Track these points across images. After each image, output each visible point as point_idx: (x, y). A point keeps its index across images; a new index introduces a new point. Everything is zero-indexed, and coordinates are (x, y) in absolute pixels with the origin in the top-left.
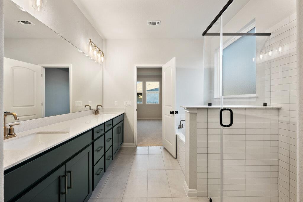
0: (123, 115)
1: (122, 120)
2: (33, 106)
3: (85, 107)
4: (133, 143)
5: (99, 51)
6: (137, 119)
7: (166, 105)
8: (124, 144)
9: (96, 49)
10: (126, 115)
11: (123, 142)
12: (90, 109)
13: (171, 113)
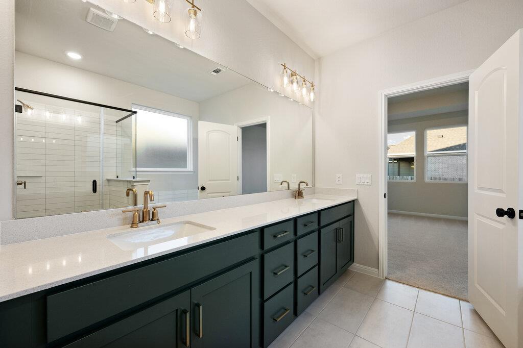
0: (353, 203)
1: (351, 212)
2: (228, 180)
3: (281, 184)
4: (376, 270)
5: (304, 81)
6: (388, 213)
7: (479, 188)
8: (355, 265)
9: (297, 79)
10: (359, 204)
11: (351, 259)
12: (289, 189)
13: (500, 213)
